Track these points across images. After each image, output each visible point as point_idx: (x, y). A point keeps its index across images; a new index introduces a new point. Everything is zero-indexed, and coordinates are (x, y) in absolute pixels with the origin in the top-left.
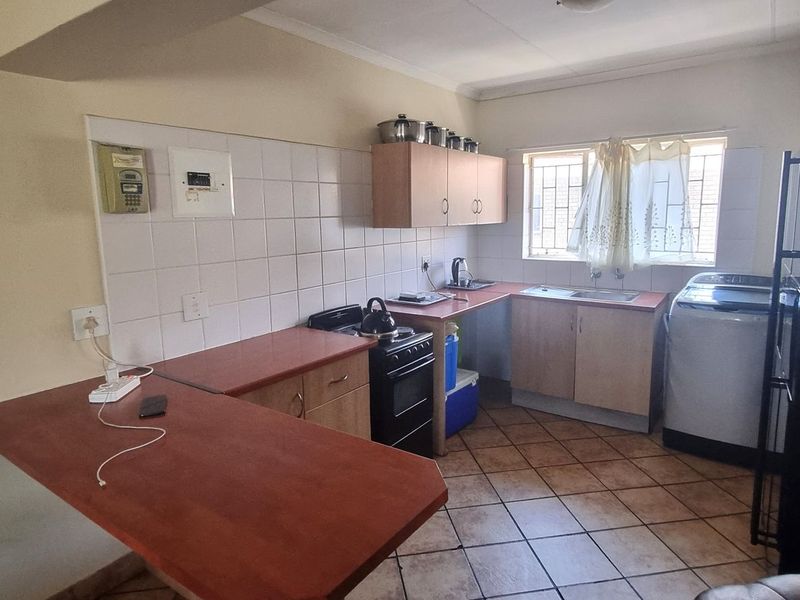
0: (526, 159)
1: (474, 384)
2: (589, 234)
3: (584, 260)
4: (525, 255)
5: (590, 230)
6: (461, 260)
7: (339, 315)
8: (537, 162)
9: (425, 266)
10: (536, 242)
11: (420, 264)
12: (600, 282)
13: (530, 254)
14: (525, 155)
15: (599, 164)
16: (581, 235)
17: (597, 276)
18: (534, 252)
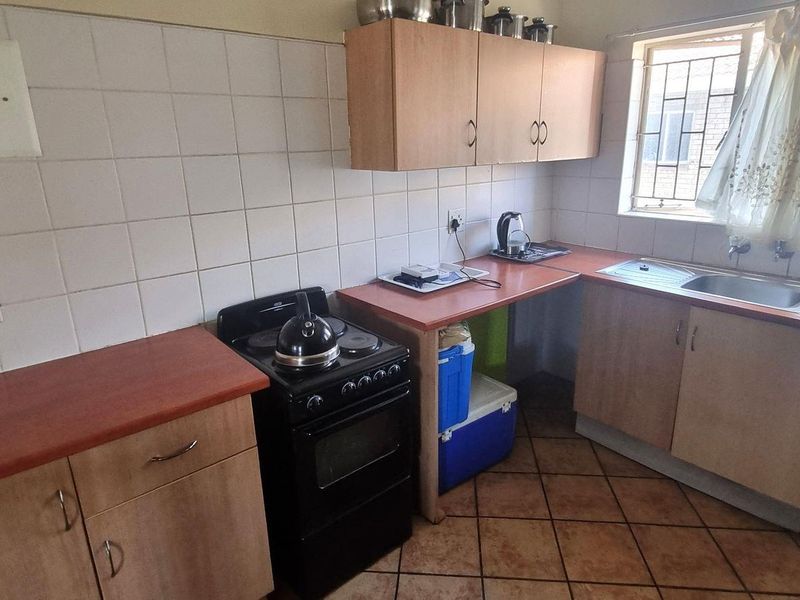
0: (638, 50)
1: (506, 409)
2: (737, 179)
3: (724, 221)
4: (624, 208)
5: (739, 172)
6: (514, 215)
7: (278, 306)
8: (659, 56)
9: (454, 225)
10: (645, 188)
11: (444, 223)
12: (745, 260)
13: (633, 206)
14: (636, 44)
15: (771, 52)
16: (723, 181)
17: (743, 249)
18: (640, 203)
